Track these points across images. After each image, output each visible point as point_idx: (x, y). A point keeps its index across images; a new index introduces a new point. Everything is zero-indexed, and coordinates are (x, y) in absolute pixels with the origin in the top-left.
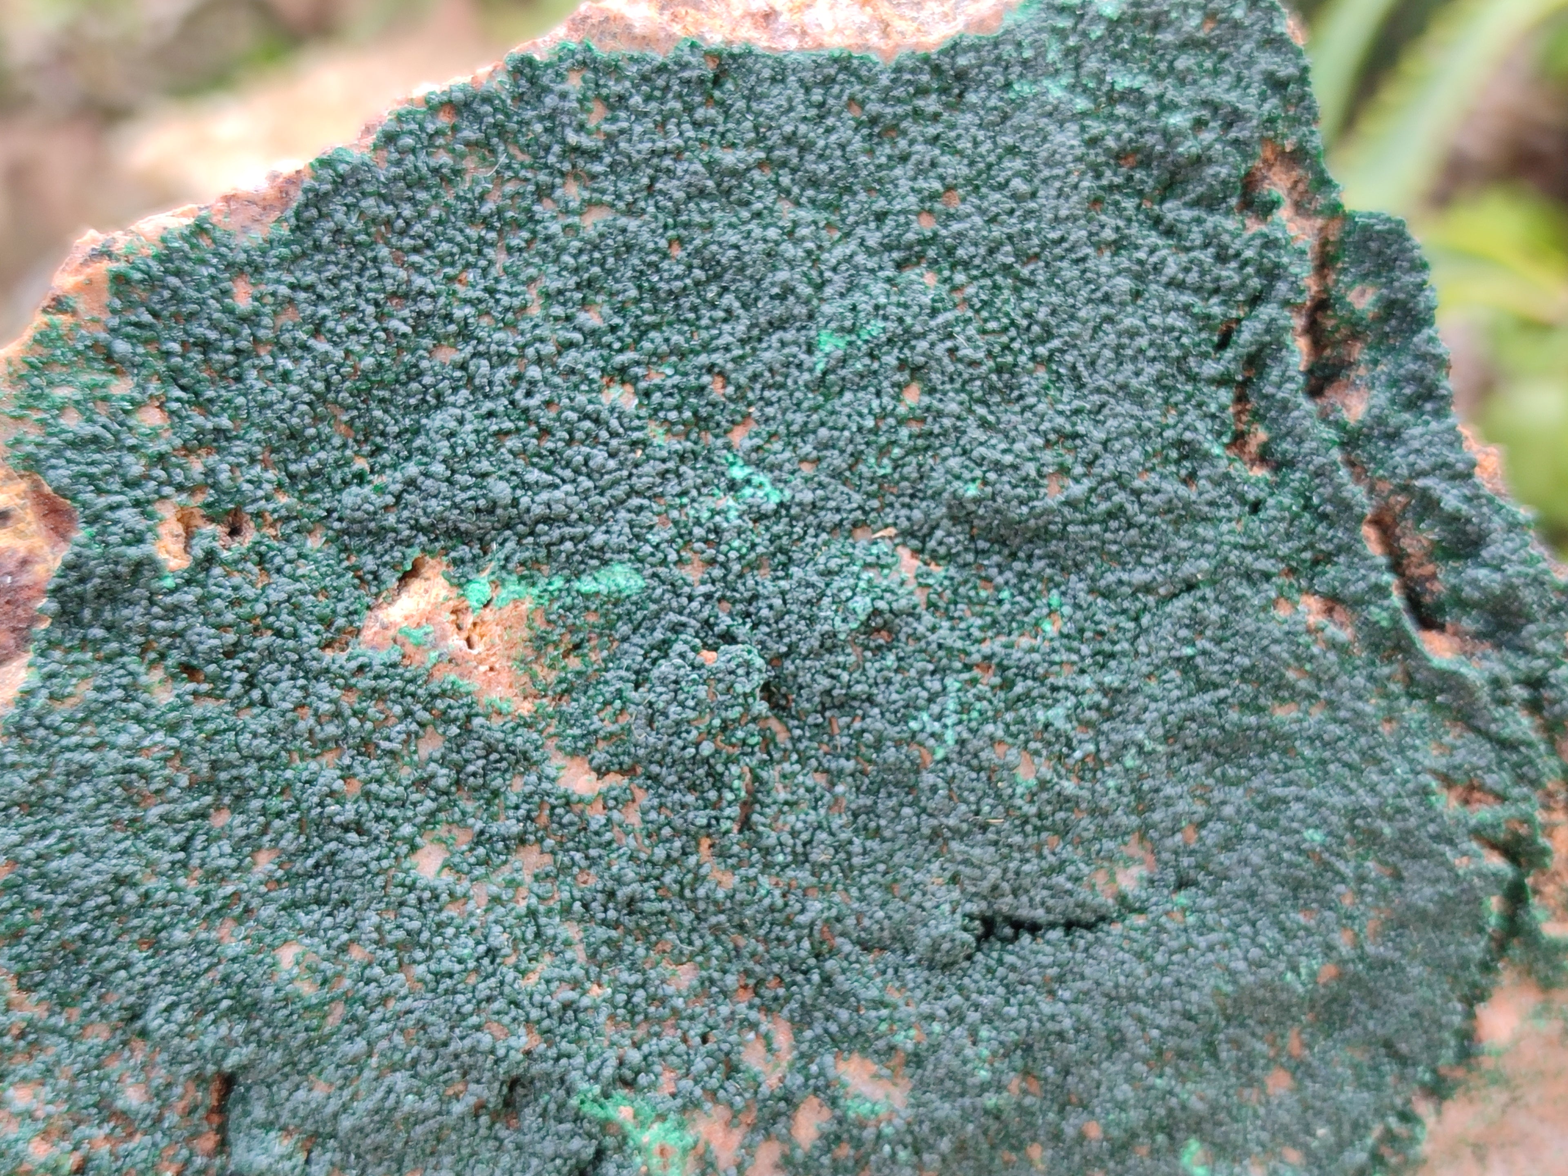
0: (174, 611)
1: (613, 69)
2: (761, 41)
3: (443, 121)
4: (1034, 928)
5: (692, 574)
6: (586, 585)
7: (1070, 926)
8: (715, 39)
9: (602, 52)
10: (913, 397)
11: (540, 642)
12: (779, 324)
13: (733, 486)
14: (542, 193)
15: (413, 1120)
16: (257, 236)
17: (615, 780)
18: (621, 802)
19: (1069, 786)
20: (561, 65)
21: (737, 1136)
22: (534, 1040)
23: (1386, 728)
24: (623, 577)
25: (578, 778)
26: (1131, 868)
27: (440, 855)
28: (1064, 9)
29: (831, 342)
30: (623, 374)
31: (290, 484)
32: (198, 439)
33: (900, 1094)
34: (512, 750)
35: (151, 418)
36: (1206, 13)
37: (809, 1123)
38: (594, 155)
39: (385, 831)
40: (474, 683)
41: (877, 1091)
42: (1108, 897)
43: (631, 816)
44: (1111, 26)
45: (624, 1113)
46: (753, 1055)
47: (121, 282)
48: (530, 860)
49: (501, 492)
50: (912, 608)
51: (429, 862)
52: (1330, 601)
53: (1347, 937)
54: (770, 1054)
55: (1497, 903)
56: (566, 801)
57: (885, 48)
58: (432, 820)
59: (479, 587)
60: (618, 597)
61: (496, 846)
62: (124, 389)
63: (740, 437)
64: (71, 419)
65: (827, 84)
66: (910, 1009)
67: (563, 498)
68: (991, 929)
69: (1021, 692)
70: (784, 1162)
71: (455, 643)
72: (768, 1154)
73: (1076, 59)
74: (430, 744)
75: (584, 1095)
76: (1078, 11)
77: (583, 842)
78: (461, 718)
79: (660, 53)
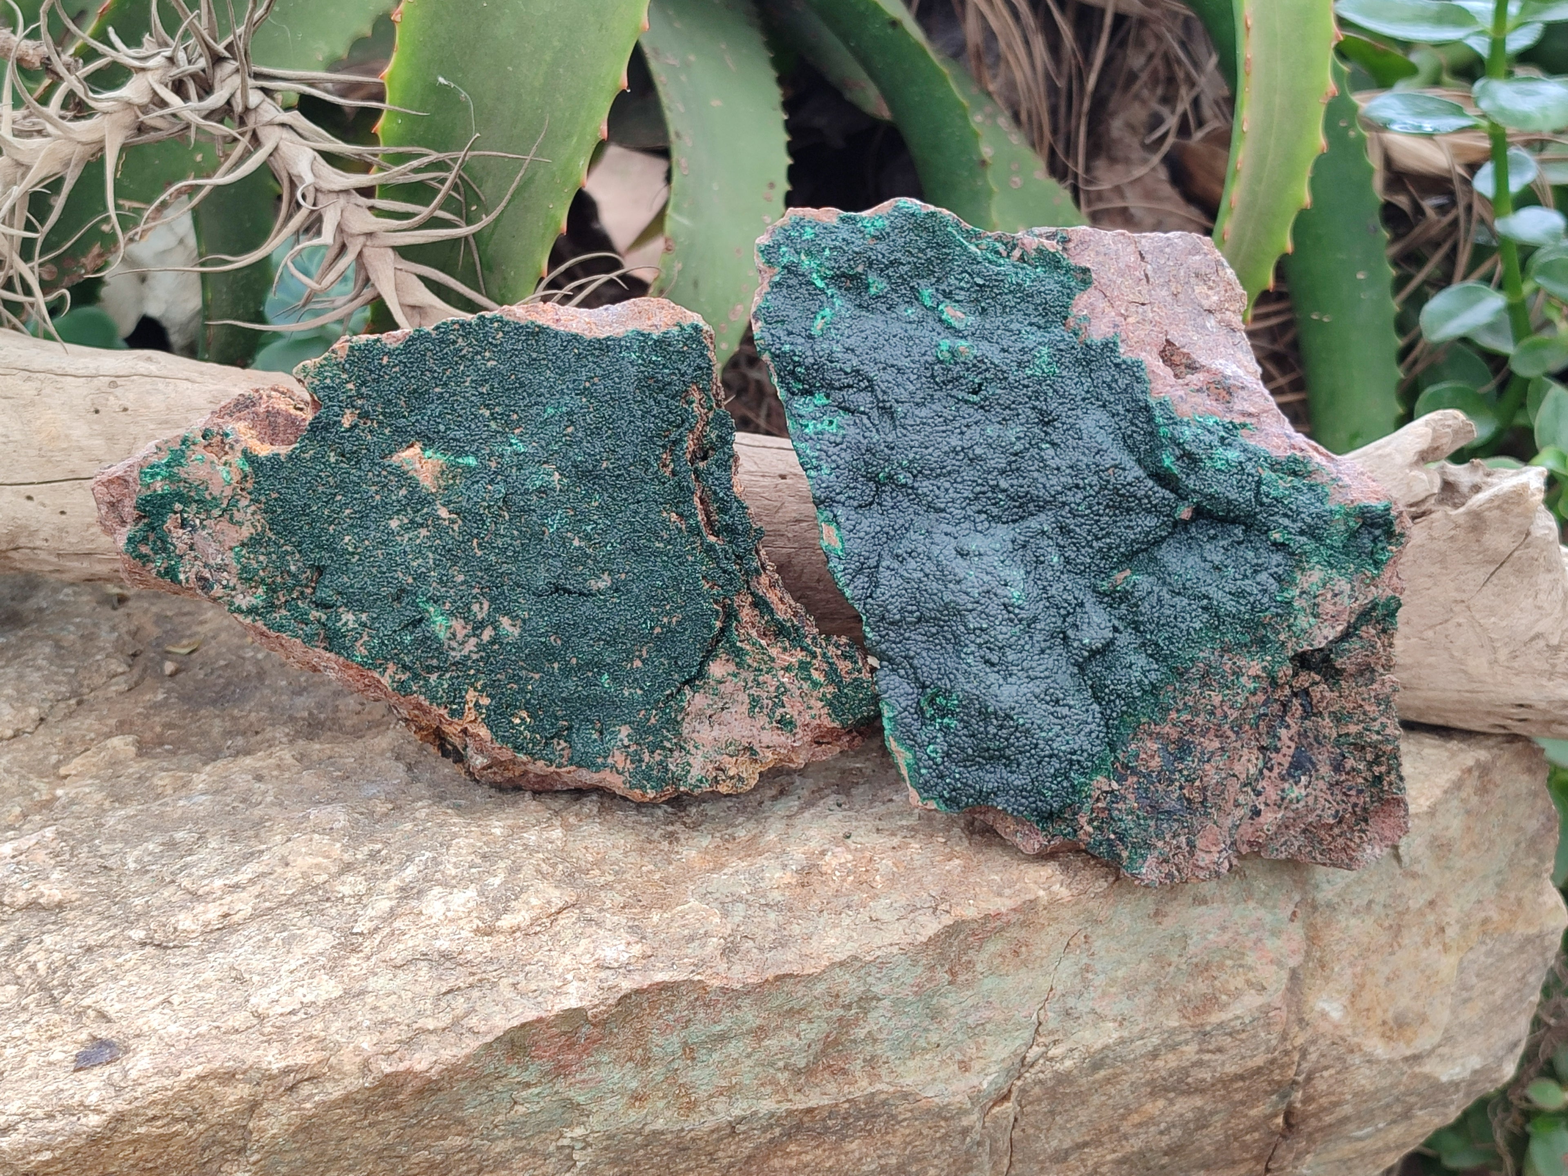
0: (343, 438)
1: (507, 323)
2: (553, 326)
3: (456, 327)
4: (570, 593)
5: (493, 465)
6: (460, 460)
7: (581, 594)
8: (540, 323)
9: (506, 318)
10: (570, 430)
11: (442, 473)
12: (536, 404)
13: (511, 445)
14: (477, 353)
15: (369, 594)
16: (395, 345)
17: (454, 516)
18: (453, 522)
19: (589, 551)
20: (492, 321)
21: (465, 632)
22: (410, 581)
23: (690, 558)
24: (471, 461)
25: (443, 513)
26: (604, 582)
27: (398, 523)
28: (643, 335)
29: (551, 411)
30: (487, 406)
31: (384, 414)
32: (361, 396)
33: (516, 632)
34: (426, 501)
35: (350, 386)
36: (685, 345)
37: (487, 634)
38: (496, 346)
39: (385, 509)
40: (420, 478)
41: (511, 629)
42: (595, 588)
43: (456, 527)
44: (655, 341)
45: (432, 609)
46: (475, 608)
47: (352, 348)
48: (424, 532)
49: (442, 428)
50: (554, 489)
51: (394, 524)
52: (680, 515)
53: (665, 620)
54: (481, 610)
55: (718, 624)
56: (439, 518)
57: (588, 335)
58: (398, 512)
59: (429, 453)
60: (468, 466)
61: (414, 525)
62: (345, 376)
63: (517, 431)
64: (328, 381)
65: (569, 341)
66: (525, 606)
67: (459, 434)
68: (557, 591)
69: (579, 519)
70: (477, 645)
71: (418, 466)
72: (473, 641)
73: (642, 349)
74: (403, 492)
75: (420, 600)
76: (647, 336)
77: (440, 530)
78: (414, 486)
79: (523, 323)
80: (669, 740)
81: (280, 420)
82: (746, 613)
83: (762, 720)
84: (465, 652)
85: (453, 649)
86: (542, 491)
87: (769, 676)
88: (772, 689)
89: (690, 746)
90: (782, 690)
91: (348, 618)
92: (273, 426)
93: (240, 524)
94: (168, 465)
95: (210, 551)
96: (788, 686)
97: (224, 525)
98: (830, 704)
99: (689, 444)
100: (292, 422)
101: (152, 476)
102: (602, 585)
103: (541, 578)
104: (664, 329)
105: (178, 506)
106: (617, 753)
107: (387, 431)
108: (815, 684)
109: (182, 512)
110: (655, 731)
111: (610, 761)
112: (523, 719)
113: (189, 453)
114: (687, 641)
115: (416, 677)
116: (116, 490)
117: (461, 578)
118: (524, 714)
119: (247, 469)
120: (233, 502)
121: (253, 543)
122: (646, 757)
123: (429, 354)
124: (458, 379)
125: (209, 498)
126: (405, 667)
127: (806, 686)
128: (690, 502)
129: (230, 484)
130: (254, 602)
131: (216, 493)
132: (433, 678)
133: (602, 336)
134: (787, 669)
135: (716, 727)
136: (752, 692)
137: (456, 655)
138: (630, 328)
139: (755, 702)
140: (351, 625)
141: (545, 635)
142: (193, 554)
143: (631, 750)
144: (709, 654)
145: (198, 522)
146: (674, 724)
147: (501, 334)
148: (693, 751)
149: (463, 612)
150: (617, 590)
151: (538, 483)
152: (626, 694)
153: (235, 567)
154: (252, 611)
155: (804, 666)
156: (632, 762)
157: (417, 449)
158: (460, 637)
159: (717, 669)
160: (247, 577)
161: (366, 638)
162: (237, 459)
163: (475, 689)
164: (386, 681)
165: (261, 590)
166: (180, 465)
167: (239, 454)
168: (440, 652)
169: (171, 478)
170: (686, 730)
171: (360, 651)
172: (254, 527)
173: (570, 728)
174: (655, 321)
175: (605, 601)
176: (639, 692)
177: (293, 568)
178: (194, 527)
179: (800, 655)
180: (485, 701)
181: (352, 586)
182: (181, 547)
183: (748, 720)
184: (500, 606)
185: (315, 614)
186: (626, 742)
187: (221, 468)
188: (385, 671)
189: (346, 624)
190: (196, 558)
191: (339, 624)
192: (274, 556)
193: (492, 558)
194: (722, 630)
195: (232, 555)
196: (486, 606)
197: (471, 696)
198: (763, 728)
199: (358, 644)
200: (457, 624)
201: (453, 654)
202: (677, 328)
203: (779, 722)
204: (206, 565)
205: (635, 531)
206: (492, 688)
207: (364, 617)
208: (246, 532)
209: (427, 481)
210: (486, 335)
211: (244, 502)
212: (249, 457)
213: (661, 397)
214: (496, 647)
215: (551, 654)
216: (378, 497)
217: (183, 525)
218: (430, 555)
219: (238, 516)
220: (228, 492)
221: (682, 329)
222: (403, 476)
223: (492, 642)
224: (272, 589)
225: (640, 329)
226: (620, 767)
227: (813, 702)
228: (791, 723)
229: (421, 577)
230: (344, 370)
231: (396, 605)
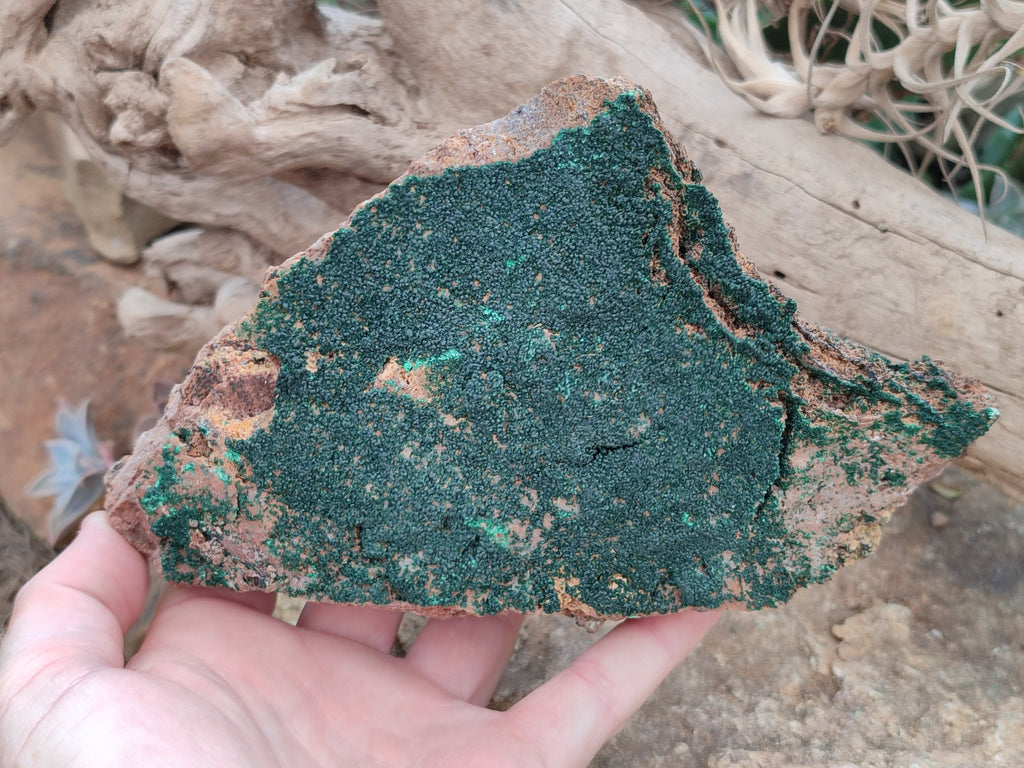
1: (425, 184)
2: (473, 164)
3: (374, 210)
4: (612, 449)
5: (476, 348)
6: (442, 358)
7: (624, 447)
8: (457, 167)
9: (420, 178)
10: (539, 278)
11: (430, 378)
12: (492, 261)
13: (486, 317)
14: (408, 230)
16: (322, 259)
17: (461, 420)
18: (464, 426)
19: (615, 401)
20: (408, 186)
21: (524, 528)
22: (449, 505)
23: (725, 366)
24: (453, 354)
25: (450, 421)
26: (643, 425)
27: (410, 450)
28: (572, 134)
29: (510, 264)
30: (444, 286)
31: (345, 339)
32: (314, 330)
33: (576, 509)
34: (427, 415)
35: (298, 326)
36: (623, 125)
37: (548, 521)
38: (423, 214)
39: (391, 446)
40: (411, 395)
41: (568, 508)
42: (636, 436)
43: (469, 431)
44: (589, 137)
45: (483, 525)
46: (524, 501)
47: (281, 284)
48: (439, 449)
49: (409, 333)
50: (550, 350)
51: (406, 453)
52: (697, 325)
53: (725, 439)
54: (530, 500)
55: (783, 419)
56: (447, 428)
57: (514, 159)
58: (405, 440)
59: (408, 364)
60: (453, 360)
61: (427, 446)
62: (288, 318)
63: (485, 299)
64: (274, 331)
65: (496, 175)
66: (574, 481)
67: (430, 331)
68: (599, 451)
69: (591, 373)
70: (543, 535)
71: (403, 383)
72: (537, 533)
73: (579, 151)
74: (401, 417)
75: (468, 521)
76: (577, 134)
77: (455, 441)
78: (409, 407)
79: (439, 175)
80: (777, 545)
81: (248, 388)
82: (808, 393)
83: (865, 483)
84: (534, 546)
85: (522, 549)
86: (540, 357)
87: (857, 441)
88: (865, 451)
89: (800, 539)
90: (876, 450)
91: (406, 564)
92: (243, 397)
93: (259, 517)
94: (163, 487)
95: (245, 552)
96: (882, 443)
97: (245, 525)
98: (935, 443)
99: (673, 238)
100: (260, 382)
101: (154, 504)
102: (642, 429)
103: (578, 446)
104: (592, 117)
105: (193, 523)
106: (728, 581)
107: (355, 356)
108: (911, 431)
109: (199, 527)
110: (759, 544)
111: (725, 591)
112: (619, 582)
113: (177, 465)
114: (757, 451)
115: (497, 592)
116: (128, 516)
117: (497, 479)
118: (619, 577)
119: (239, 459)
120: (242, 499)
121: (280, 531)
122: (760, 571)
123: (359, 254)
124: (400, 266)
125: (218, 505)
126: (484, 588)
127: (901, 436)
128: (701, 307)
129: (230, 483)
130: (310, 581)
131: (221, 497)
132: (514, 584)
133: (529, 154)
134: (875, 427)
135: (819, 508)
136: (844, 462)
137: (525, 553)
138: (555, 133)
139: (851, 471)
140: (412, 570)
141: (607, 501)
142: (229, 559)
143: (742, 570)
144: (785, 448)
145: (218, 530)
146: (777, 529)
147: (423, 198)
148: (805, 542)
149: (513, 509)
150: (661, 428)
151: (531, 352)
152: (713, 522)
153: (277, 560)
154: (311, 590)
155: (893, 420)
156: (747, 582)
157: (392, 367)
158: (522, 535)
159: (799, 460)
160: (292, 563)
161: (432, 578)
162: (224, 454)
163: (561, 576)
164: (470, 609)
165: (311, 569)
166: (173, 482)
167: (224, 448)
168: (510, 558)
169: (171, 500)
170: (789, 526)
171: (433, 592)
172: (275, 514)
173: (671, 574)
174: (579, 110)
175: (653, 445)
176: (727, 516)
177: (331, 536)
178: (217, 536)
179: (884, 410)
180: (574, 582)
181: (395, 533)
182: (216, 558)
183: (851, 488)
184: (550, 491)
185: (372, 571)
186: (733, 566)
187: (213, 469)
188: (465, 600)
189: (407, 571)
190: (235, 562)
191: (400, 575)
192: (307, 533)
193: (518, 446)
194: (789, 420)
195: (267, 548)
196: (534, 494)
197: (559, 584)
198: (871, 492)
199: (427, 587)
200: (515, 526)
201: (523, 553)
202: (606, 110)
203: (883, 480)
204: (248, 566)
205: (654, 362)
206: (578, 567)
207: (420, 555)
208: (269, 523)
209: (420, 396)
210: (407, 205)
211: (253, 493)
212: (235, 446)
213: (621, 198)
214: (562, 529)
215: (620, 517)
216: (378, 433)
217: (207, 537)
218: (457, 469)
219: (254, 511)
220: (233, 491)
221: (613, 109)
222: (395, 402)
223: (557, 526)
224: (321, 565)
225: (566, 127)
226: (737, 593)
227: (914, 447)
228: (898, 476)
229: (459, 498)
230: (287, 311)
231: (447, 533)
